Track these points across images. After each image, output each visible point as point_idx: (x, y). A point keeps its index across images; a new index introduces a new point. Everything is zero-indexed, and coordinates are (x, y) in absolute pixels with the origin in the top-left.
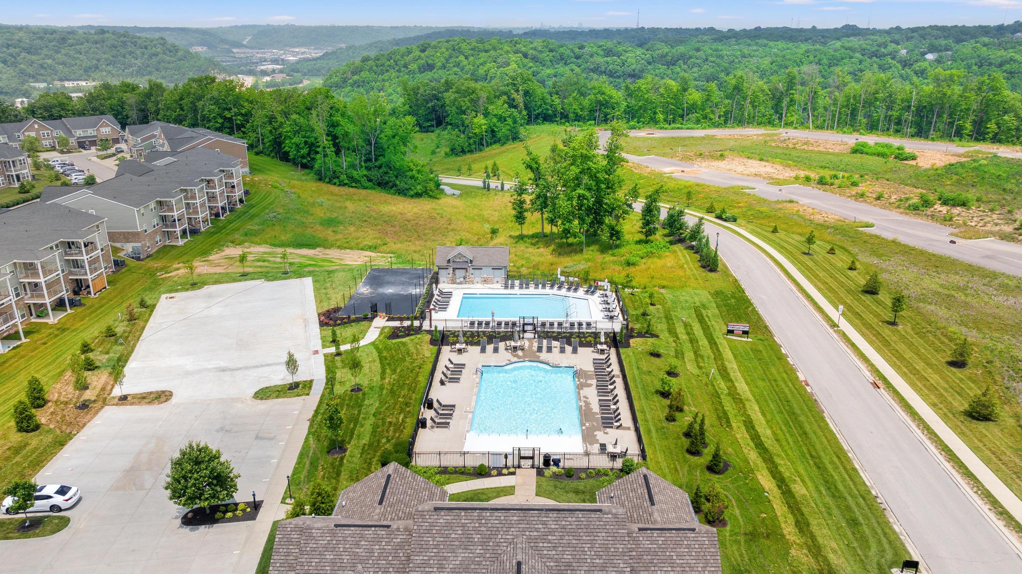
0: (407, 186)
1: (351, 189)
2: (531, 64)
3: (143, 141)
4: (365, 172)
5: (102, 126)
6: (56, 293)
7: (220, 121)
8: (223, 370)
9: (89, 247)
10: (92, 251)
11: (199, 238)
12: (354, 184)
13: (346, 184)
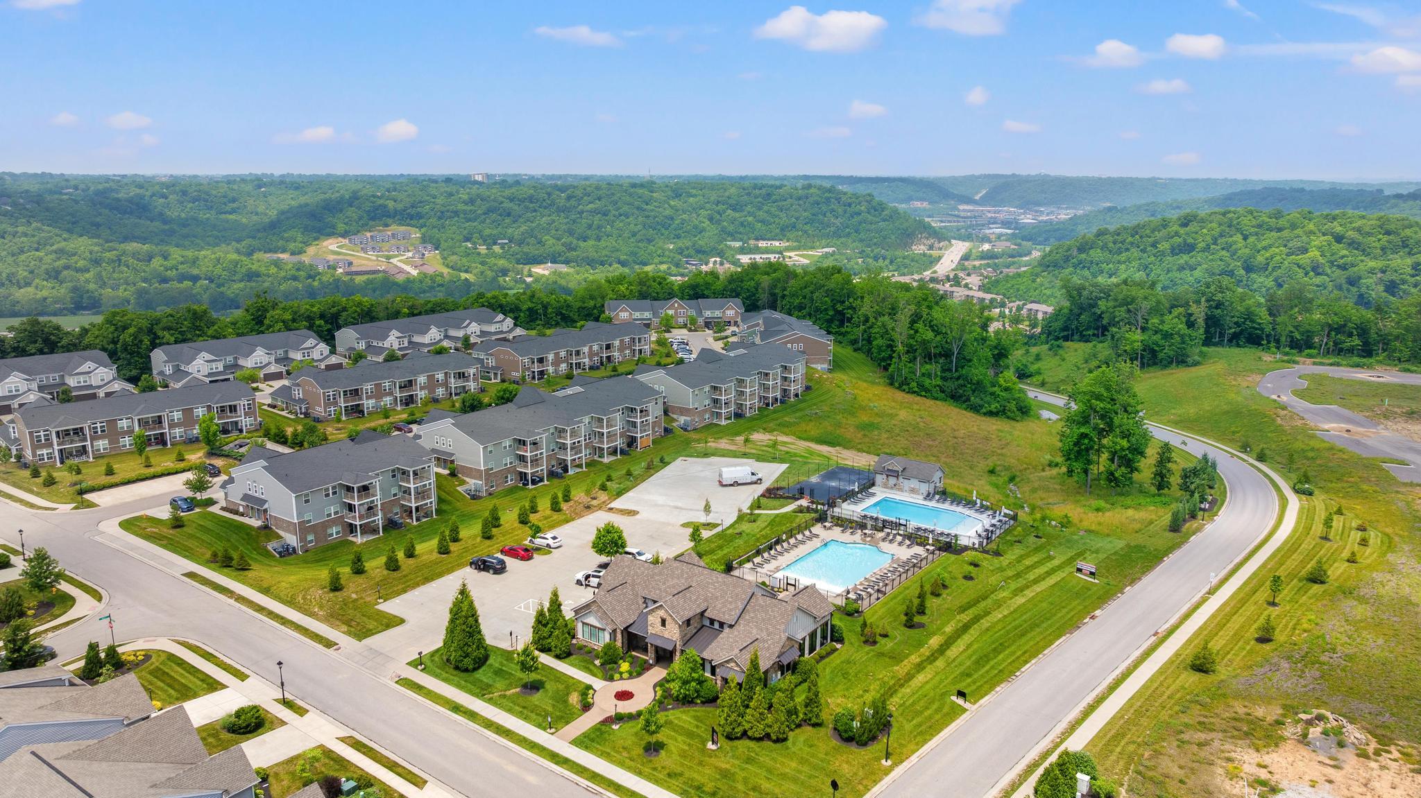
0: (981, 402)
1: (919, 398)
3: (748, 328)
4: (939, 382)
5: (727, 309)
6: (612, 442)
7: (831, 313)
9: (644, 413)
10: (645, 416)
11: (741, 421)
12: (923, 393)
13: (915, 392)
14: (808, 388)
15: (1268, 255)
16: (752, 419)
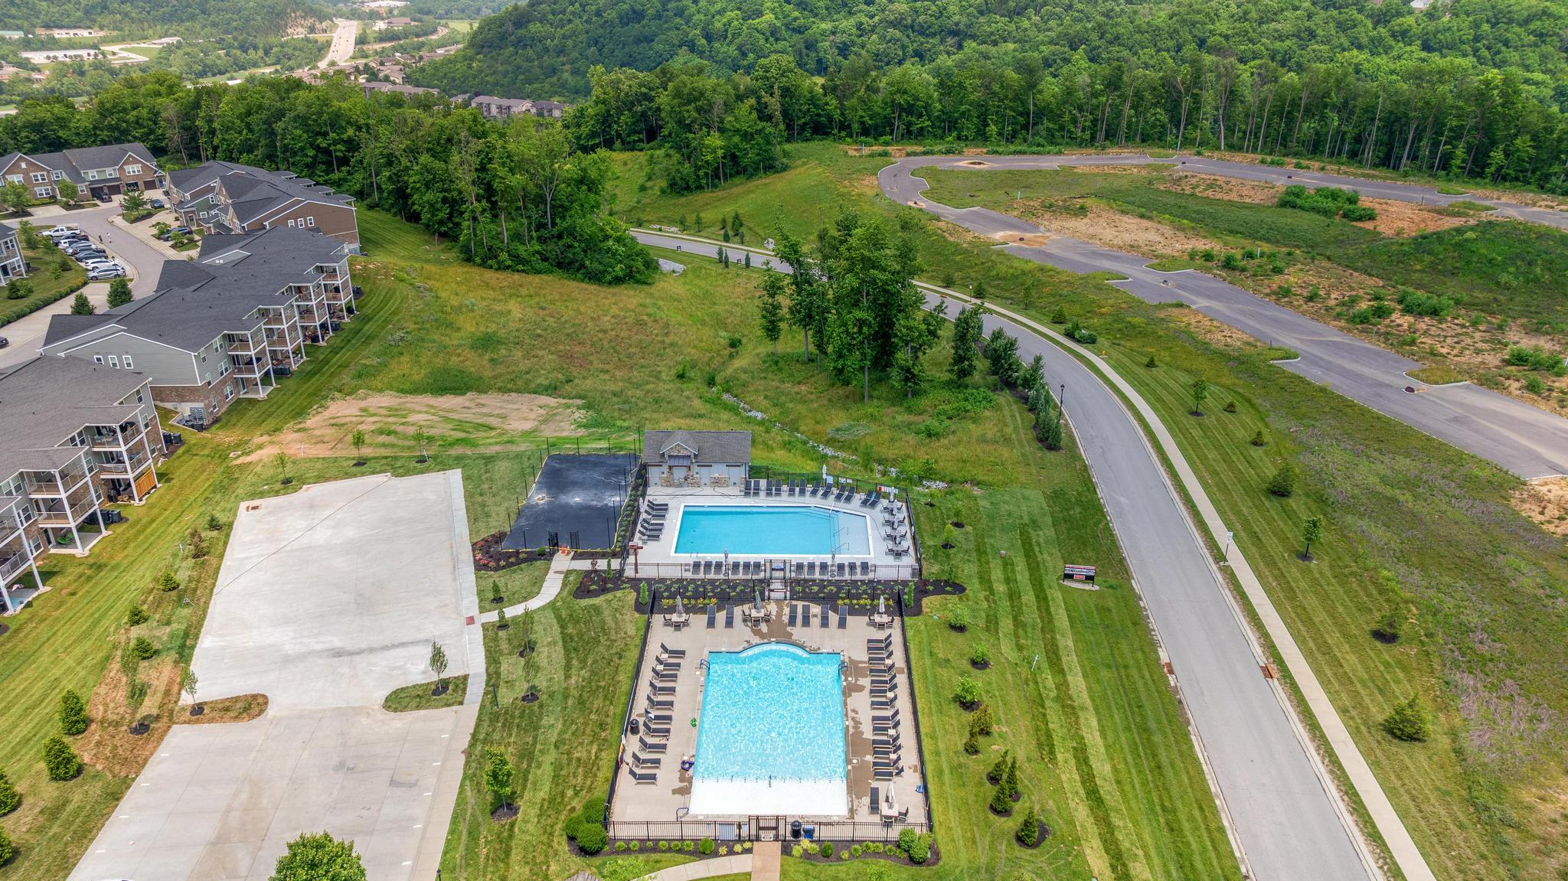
0: (601, 268)
1: (516, 276)
2: (796, 14)
3: (194, 197)
4: (537, 247)
5: (127, 163)
7: (311, 153)
8: (338, 653)
9: (128, 432)
11: (291, 383)
12: (520, 267)
13: (508, 267)
14: (358, 292)
15: (725, 20)
16: (307, 375)
